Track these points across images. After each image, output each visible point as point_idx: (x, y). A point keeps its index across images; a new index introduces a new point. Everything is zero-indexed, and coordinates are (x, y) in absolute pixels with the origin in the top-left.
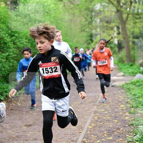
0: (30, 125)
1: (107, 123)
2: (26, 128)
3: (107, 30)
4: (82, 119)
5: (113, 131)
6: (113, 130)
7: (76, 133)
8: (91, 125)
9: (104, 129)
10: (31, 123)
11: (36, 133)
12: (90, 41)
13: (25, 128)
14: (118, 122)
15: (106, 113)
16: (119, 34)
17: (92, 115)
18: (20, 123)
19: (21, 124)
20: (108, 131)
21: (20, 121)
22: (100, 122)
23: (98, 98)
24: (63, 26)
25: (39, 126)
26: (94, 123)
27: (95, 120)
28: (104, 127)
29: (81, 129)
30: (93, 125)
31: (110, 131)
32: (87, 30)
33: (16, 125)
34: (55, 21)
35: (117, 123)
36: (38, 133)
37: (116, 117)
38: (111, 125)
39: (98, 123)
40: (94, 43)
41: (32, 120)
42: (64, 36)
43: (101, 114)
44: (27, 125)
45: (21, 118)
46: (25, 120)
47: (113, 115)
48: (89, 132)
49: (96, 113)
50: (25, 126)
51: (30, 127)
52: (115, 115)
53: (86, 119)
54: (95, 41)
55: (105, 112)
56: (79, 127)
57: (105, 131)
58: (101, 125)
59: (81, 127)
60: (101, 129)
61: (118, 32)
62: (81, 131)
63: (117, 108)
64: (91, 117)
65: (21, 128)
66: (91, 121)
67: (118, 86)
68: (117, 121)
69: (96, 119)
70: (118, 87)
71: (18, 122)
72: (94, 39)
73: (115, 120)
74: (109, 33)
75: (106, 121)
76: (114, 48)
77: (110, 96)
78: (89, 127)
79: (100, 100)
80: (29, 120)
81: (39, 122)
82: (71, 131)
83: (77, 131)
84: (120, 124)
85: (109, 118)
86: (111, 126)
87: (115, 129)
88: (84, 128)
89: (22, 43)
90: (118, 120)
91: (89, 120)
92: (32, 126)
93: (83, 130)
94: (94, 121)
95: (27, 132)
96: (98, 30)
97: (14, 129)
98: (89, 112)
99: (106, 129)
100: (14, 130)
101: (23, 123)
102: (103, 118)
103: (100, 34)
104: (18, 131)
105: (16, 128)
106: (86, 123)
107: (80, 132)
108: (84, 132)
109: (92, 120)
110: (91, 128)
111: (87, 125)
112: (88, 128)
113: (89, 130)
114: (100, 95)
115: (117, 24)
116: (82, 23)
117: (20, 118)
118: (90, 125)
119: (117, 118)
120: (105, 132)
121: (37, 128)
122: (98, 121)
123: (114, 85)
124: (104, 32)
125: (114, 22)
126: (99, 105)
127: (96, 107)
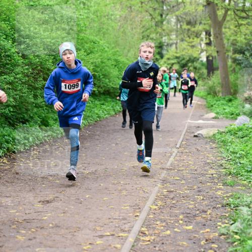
0: (48, 201)
1: (185, 202)
2: (42, 206)
3: (189, 37)
4: (141, 192)
5: (195, 216)
6: (194, 212)
7: (129, 217)
8: (156, 203)
9: (178, 211)
10: (51, 197)
11: (59, 215)
12: (158, 57)
13: (40, 205)
14: (203, 200)
15: (183, 183)
16: (209, 44)
17: (159, 185)
18: (30, 197)
19: (32, 199)
20: (185, 215)
21: (31, 194)
22: (172, 199)
23: (170, 157)
24: (111, 29)
25: (65, 202)
26: (162, 200)
27: (164, 195)
28: (178, 207)
29: (137, 211)
30: (160, 203)
31: (188, 215)
32: (153, 36)
33: (23, 200)
34: (96, 19)
35: (202, 202)
36: (62, 215)
37: (199, 191)
38: (192, 204)
39: (169, 201)
40: (165, 59)
41: (52, 192)
42: (113, 45)
43: (174, 185)
44: (43, 202)
45: (33, 189)
46: (41, 191)
47: (195, 187)
48: (152, 216)
49: (165, 184)
50: (39, 202)
51: (48, 205)
52: (199, 187)
53: (147, 192)
54: (166, 57)
55: (181, 181)
56: (135, 207)
57: (180, 215)
58: (174, 203)
59: (137, 207)
60: (173, 211)
61: (208, 41)
62: (138, 214)
63: (203, 175)
64: (156, 189)
65: (33, 205)
66: (157, 197)
67: (204, 136)
68: (202, 198)
69: (165, 193)
70: (206, 138)
71: (28, 196)
72: (164, 52)
73: (199, 195)
74: (192, 42)
75: (183, 197)
76: (200, 69)
77: (190, 154)
78: (151, 206)
79: (174, 160)
80: (47, 193)
81: (64, 195)
82: (120, 213)
83: (131, 214)
84: (206, 202)
85: (188, 192)
86: (191, 206)
87: (198, 212)
88: (144, 209)
89: (38, 56)
90: (203, 196)
91: (152, 194)
92: (53, 204)
93: (142, 213)
94: (162, 197)
95: (42, 213)
96: (174, 37)
97: (21, 208)
98: (153, 180)
99: (182, 211)
100: (21, 210)
101: (35, 196)
102: (178, 191)
103: (176, 44)
104: (27, 212)
105: (24, 206)
106: (147, 200)
107: (136, 216)
108: (143, 215)
109: (159, 194)
110: (155, 209)
111: (149, 204)
112: (151, 208)
113: (152, 212)
114: (174, 152)
115: (207, 27)
116: (144, 23)
117: (31, 188)
118: (154, 203)
119: (201, 193)
120: (181, 217)
121: (60, 207)
122: (168, 197)
123: (199, 134)
124: (182, 40)
125: (200, 23)
126: (171, 169)
127: (165, 172)
